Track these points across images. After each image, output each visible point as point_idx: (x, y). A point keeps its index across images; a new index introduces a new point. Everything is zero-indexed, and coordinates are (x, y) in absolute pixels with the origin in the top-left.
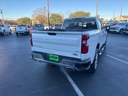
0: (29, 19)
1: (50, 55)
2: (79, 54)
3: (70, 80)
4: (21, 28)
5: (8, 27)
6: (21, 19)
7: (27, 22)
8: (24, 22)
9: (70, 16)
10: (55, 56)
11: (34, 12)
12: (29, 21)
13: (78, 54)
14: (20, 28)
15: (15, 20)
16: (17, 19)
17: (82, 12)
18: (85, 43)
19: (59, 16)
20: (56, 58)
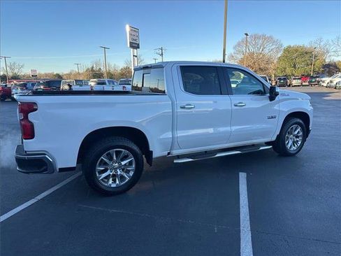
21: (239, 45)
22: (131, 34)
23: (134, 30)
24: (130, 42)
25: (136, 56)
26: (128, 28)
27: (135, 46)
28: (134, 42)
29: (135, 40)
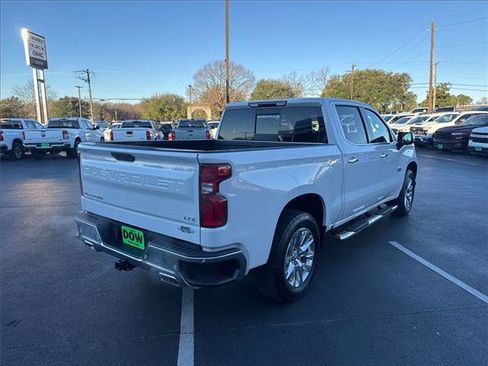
0: (179, 101)
1: (123, 227)
2: (196, 227)
3: (187, 323)
4: (131, 133)
5: (94, 129)
6: (153, 99)
7: (172, 110)
8: (162, 111)
9: (327, 87)
10: (137, 232)
11: (195, 78)
12: (179, 109)
13: (192, 228)
14: (128, 133)
15: (133, 103)
16: (138, 102)
17: (376, 74)
18: (211, 190)
19: (283, 90)
20: (139, 239)
21: (200, 74)
22: (31, 45)
23: (36, 38)
24: (31, 58)
25: (43, 81)
26: (25, 34)
27: (39, 63)
28: (37, 57)
29: (40, 55)
